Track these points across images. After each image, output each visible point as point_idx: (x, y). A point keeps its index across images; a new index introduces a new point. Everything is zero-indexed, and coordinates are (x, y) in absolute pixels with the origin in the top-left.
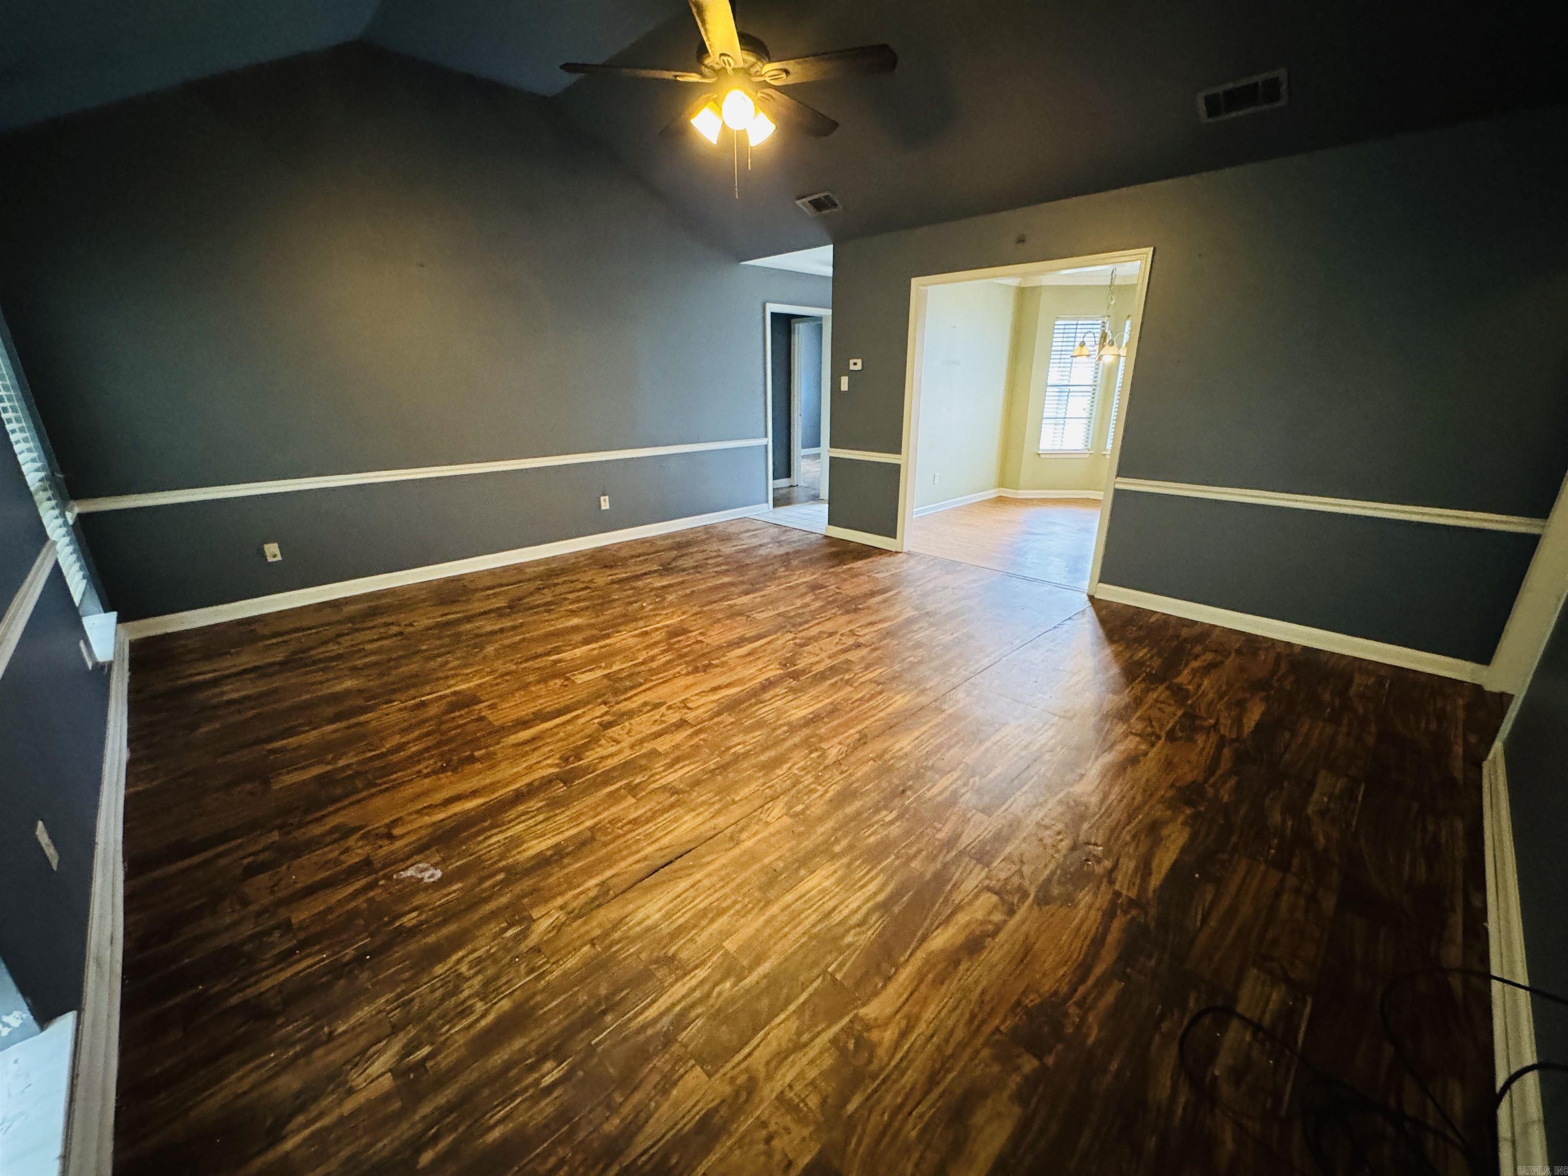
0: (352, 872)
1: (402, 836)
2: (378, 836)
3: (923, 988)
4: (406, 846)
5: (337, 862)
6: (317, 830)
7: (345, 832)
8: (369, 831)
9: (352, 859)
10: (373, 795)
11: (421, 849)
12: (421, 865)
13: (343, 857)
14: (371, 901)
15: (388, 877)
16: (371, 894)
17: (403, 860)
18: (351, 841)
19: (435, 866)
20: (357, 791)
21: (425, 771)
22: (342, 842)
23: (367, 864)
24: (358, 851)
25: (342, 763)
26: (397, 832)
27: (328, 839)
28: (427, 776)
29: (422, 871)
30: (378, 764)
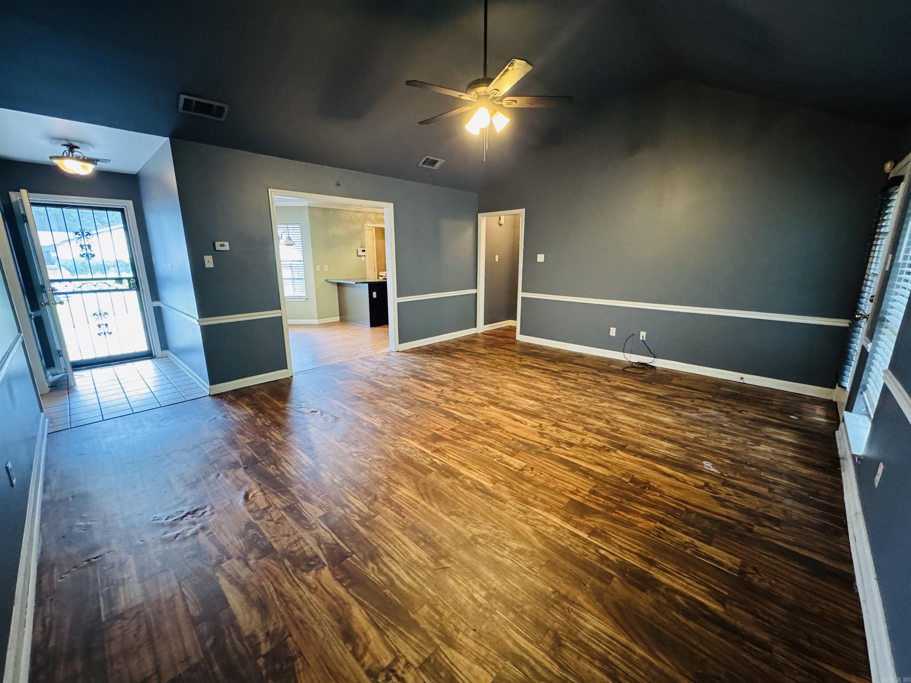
0: (733, 486)
1: (702, 481)
2: (710, 488)
3: (329, 598)
4: (704, 477)
5: (736, 494)
6: (734, 513)
7: (722, 502)
8: (712, 493)
9: (729, 490)
10: (695, 506)
11: (701, 472)
12: (707, 468)
13: (732, 494)
14: (735, 474)
15: (722, 474)
16: (733, 475)
17: (712, 475)
18: (723, 496)
19: (703, 465)
20: (698, 514)
21: (658, 494)
22: (727, 499)
23: (725, 484)
24: (724, 491)
25: (687, 539)
26: (702, 484)
27: (732, 505)
28: (661, 492)
29: (709, 467)
30: (671, 519)
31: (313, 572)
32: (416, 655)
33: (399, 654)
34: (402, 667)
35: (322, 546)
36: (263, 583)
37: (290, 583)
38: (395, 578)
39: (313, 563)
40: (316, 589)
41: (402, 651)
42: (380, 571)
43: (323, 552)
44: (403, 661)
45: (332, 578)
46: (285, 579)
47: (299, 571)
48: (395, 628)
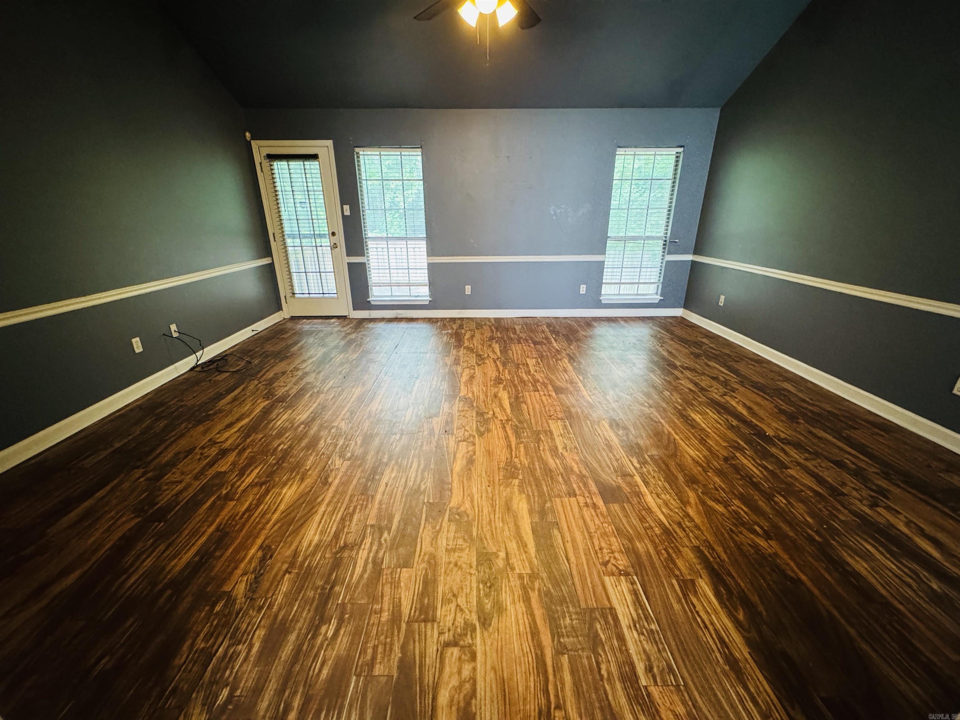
31: (462, 509)
32: (429, 632)
33: (440, 648)
34: (447, 635)
35: (438, 528)
36: (501, 525)
37: (482, 511)
38: (420, 471)
39: (457, 517)
40: (469, 495)
41: (435, 648)
42: (422, 479)
43: (442, 521)
44: (442, 638)
45: (454, 495)
46: (484, 517)
47: (471, 517)
48: (448, 451)
